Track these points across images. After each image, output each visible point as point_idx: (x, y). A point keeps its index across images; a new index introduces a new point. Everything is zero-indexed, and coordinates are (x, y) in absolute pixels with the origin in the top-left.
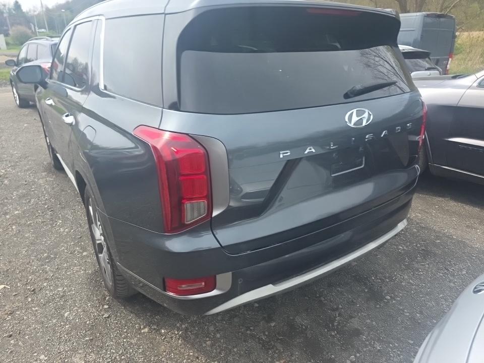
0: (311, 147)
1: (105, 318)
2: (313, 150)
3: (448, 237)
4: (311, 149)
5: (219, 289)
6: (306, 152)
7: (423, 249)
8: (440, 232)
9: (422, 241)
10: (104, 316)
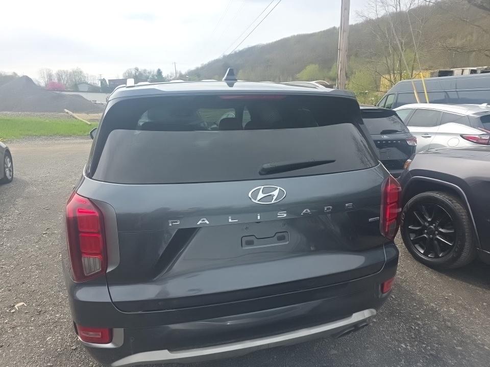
0: (205, 219)
1: (72, 349)
2: (207, 222)
3: (477, 346)
4: (203, 221)
5: (114, 344)
6: (199, 223)
7: (431, 354)
8: (469, 337)
9: (437, 344)
10: (72, 348)
